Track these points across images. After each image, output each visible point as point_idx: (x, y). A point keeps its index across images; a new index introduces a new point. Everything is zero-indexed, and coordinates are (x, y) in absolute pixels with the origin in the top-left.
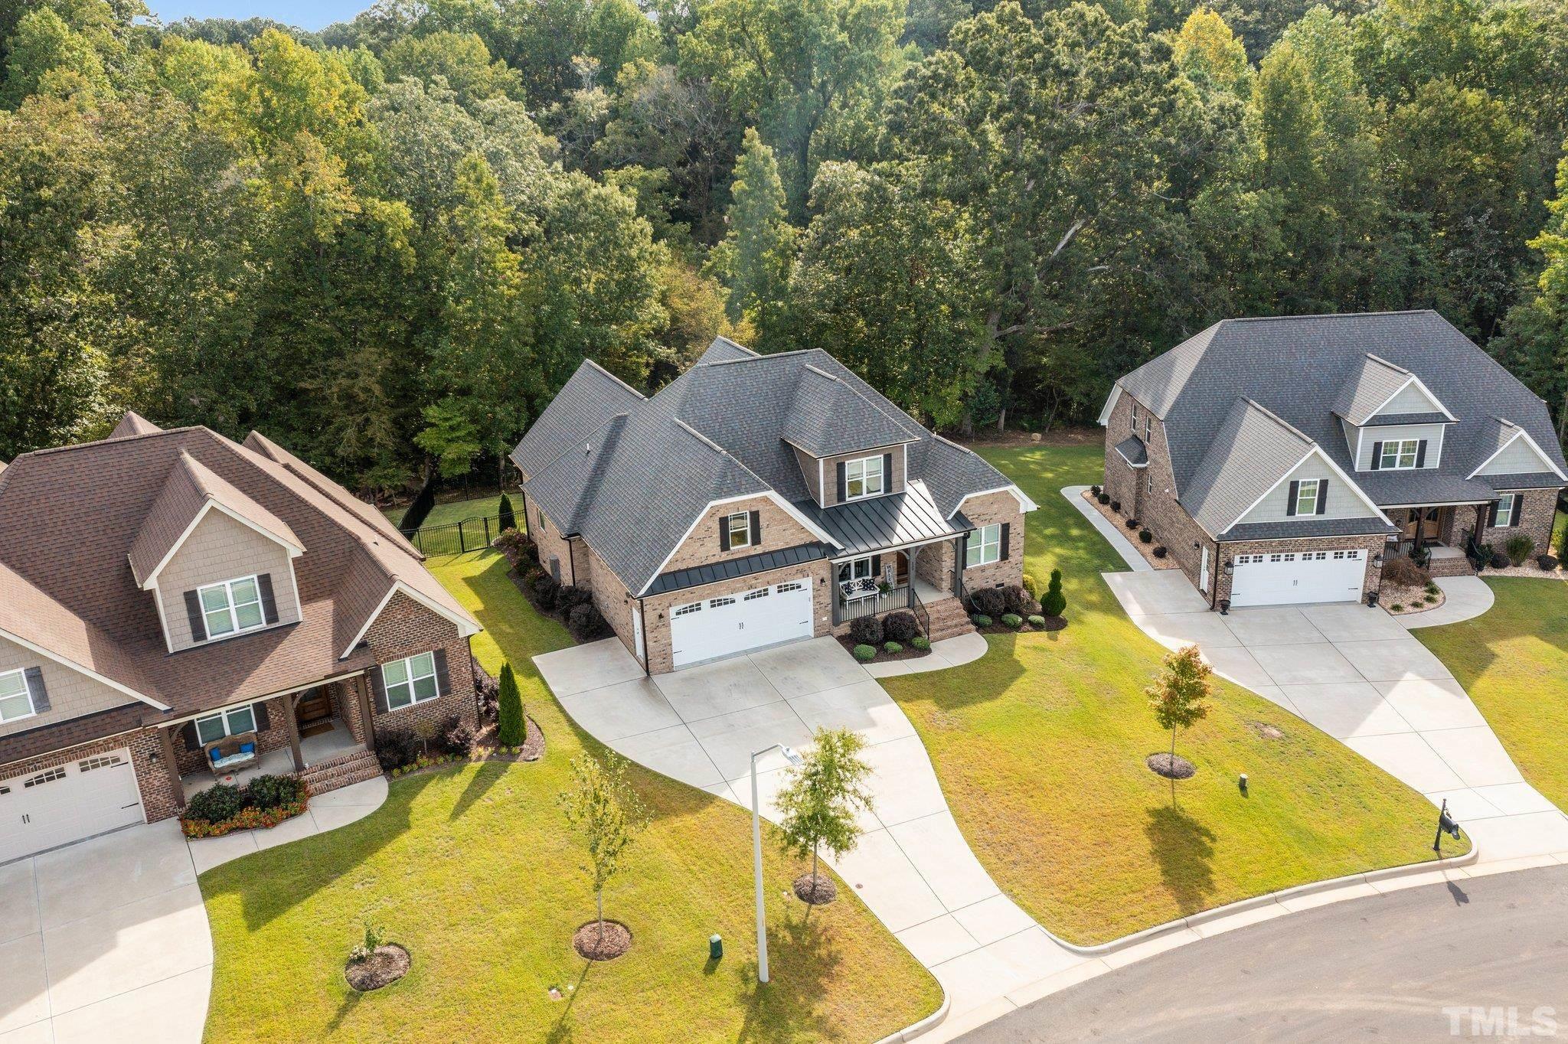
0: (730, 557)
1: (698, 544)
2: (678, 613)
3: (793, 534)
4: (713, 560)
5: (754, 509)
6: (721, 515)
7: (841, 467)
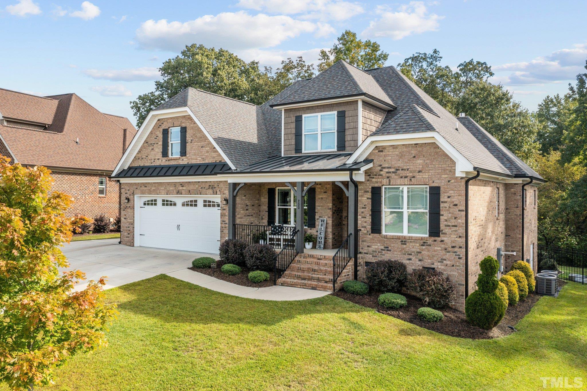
0: (167, 163)
1: (151, 148)
2: (145, 204)
3: (207, 152)
4: (157, 163)
5: (184, 125)
6: (164, 127)
7: (299, 121)
